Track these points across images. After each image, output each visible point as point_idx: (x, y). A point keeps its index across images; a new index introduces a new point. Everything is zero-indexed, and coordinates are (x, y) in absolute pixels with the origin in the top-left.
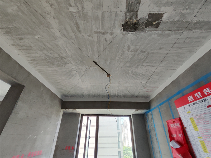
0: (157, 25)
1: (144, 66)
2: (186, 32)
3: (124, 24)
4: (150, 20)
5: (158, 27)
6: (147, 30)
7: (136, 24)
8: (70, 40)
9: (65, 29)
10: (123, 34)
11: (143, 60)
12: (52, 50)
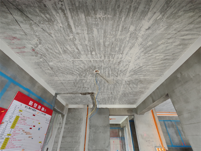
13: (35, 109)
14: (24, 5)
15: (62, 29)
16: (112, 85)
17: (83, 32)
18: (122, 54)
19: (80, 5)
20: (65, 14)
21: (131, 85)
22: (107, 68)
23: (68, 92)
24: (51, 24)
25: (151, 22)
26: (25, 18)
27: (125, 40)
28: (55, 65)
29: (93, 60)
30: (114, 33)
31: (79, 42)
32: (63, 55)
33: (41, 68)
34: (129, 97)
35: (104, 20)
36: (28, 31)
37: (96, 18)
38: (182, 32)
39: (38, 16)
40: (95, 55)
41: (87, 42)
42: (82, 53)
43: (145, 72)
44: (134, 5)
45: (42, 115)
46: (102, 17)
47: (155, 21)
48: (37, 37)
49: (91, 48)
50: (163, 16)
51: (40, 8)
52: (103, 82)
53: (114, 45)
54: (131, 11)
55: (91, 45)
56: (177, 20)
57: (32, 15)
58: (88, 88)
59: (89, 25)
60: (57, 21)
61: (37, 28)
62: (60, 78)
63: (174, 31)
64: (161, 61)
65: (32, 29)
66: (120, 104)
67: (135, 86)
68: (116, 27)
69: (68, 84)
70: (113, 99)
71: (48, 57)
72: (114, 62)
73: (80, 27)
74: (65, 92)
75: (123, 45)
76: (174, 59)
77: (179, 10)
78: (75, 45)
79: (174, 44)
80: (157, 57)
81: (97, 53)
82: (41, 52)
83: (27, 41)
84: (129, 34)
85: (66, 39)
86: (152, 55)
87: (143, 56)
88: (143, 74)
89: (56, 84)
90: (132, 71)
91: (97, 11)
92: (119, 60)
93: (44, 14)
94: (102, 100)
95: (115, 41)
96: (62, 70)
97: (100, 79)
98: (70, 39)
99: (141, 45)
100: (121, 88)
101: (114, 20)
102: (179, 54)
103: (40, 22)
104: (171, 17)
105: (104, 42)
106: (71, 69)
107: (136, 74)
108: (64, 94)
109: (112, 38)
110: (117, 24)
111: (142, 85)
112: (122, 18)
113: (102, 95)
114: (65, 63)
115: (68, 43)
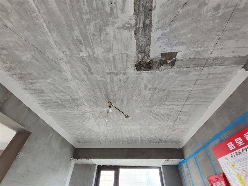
0: (173, 63)
1: (167, 105)
2: (206, 69)
3: (137, 64)
4: (164, 59)
5: (174, 65)
6: (163, 68)
7: (149, 63)
8: (82, 81)
9: (77, 72)
10: (137, 74)
11: (164, 99)
12: (64, 92)
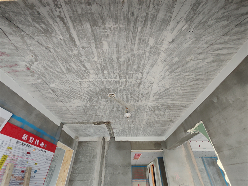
13: (31, 145)
14: (12, 13)
15: (63, 42)
16: (132, 112)
17: (90, 46)
18: (141, 73)
19: (84, 13)
20: (64, 23)
21: (156, 112)
22: (124, 90)
23: (76, 121)
24: (48, 35)
25: (175, 33)
26: (14, 29)
27: (145, 56)
28: (57, 88)
29: (106, 81)
30: (129, 46)
31: (86, 59)
32: (67, 75)
33: (40, 91)
34: (156, 127)
35: (116, 31)
36: (19, 45)
37: (105, 29)
38: (215, 46)
39: (31, 25)
40: (107, 75)
41: (96, 59)
42: (91, 72)
43: (173, 96)
44: (151, 12)
45: (40, 153)
46: (113, 27)
47: (179, 32)
48: (32, 52)
49: (102, 66)
50: (190, 25)
51: (33, 16)
52: (120, 108)
53: (130, 61)
54: (149, 19)
55: (101, 62)
56: (208, 30)
57: (22, 24)
58: (102, 116)
59: (97, 36)
60: (56, 33)
61: (30, 42)
62: (65, 103)
63: (205, 44)
64: (192, 81)
65: (25, 42)
66: (145, 135)
67: (162, 113)
68: (132, 39)
69: (76, 111)
70: (135, 130)
71: (47, 78)
72: (133, 83)
73: (85, 39)
74: (74, 121)
75: (142, 62)
76: (207, 79)
77: (209, 18)
78: (81, 62)
79: (206, 61)
80: (187, 77)
81: (111, 72)
82: (39, 71)
83: (19, 58)
84: (149, 48)
85: (69, 55)
86: (179, 75)
87: (169, 75)
88: (170, 98)
89: (61, 112)
90: (156, 94)
91: (106, 19)
92: (138, 81)
93: (38, 23)
94: (122, 131)
95: (132, 57)
96: (67, 93)
97: (116, 105)
98: (75, 54)
99: (165, 62)
100: (144, 116)
101: (127, 31)
102: (213, 73)
103: (35, 33)
104: (200, 27)
105: (118, 59)
106: (78, 93)
107: (162, 98)
108: (72, 123)
109: (128, 53)
110: (132, 35)
111: (170, 112)
112: (138, 29)
113: (121, 125)
114: (70, 84)
115: (72, 59)
